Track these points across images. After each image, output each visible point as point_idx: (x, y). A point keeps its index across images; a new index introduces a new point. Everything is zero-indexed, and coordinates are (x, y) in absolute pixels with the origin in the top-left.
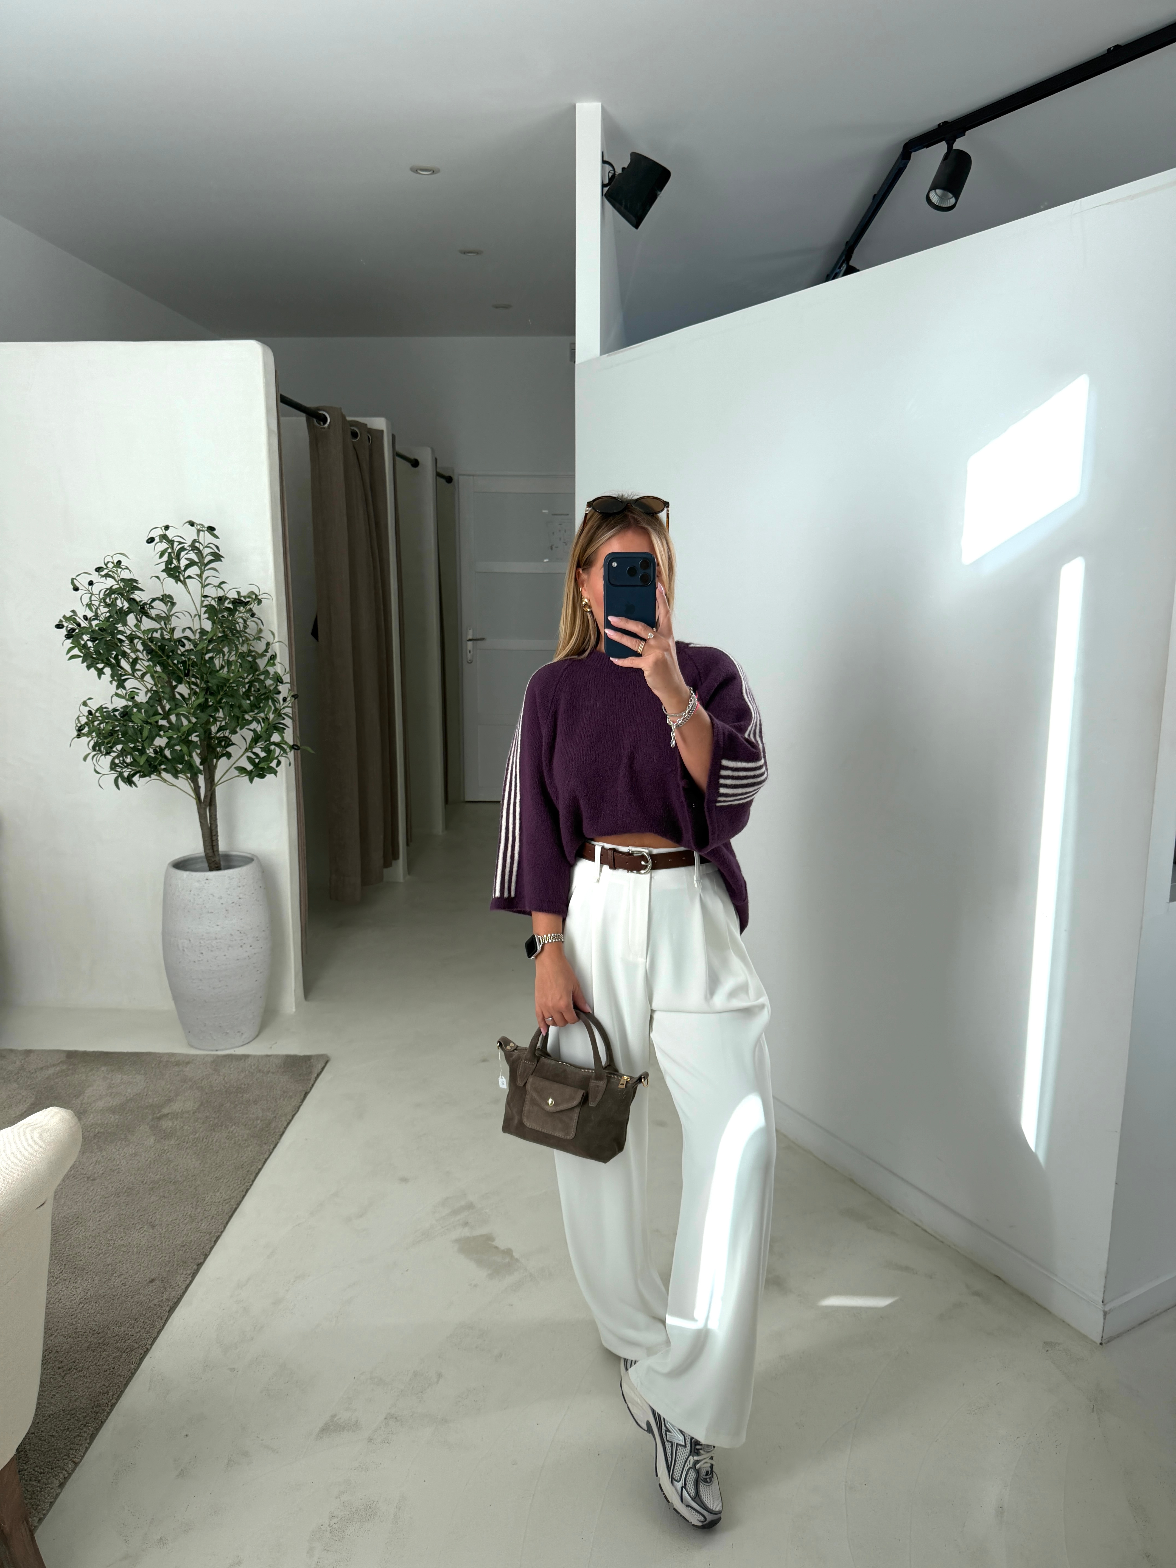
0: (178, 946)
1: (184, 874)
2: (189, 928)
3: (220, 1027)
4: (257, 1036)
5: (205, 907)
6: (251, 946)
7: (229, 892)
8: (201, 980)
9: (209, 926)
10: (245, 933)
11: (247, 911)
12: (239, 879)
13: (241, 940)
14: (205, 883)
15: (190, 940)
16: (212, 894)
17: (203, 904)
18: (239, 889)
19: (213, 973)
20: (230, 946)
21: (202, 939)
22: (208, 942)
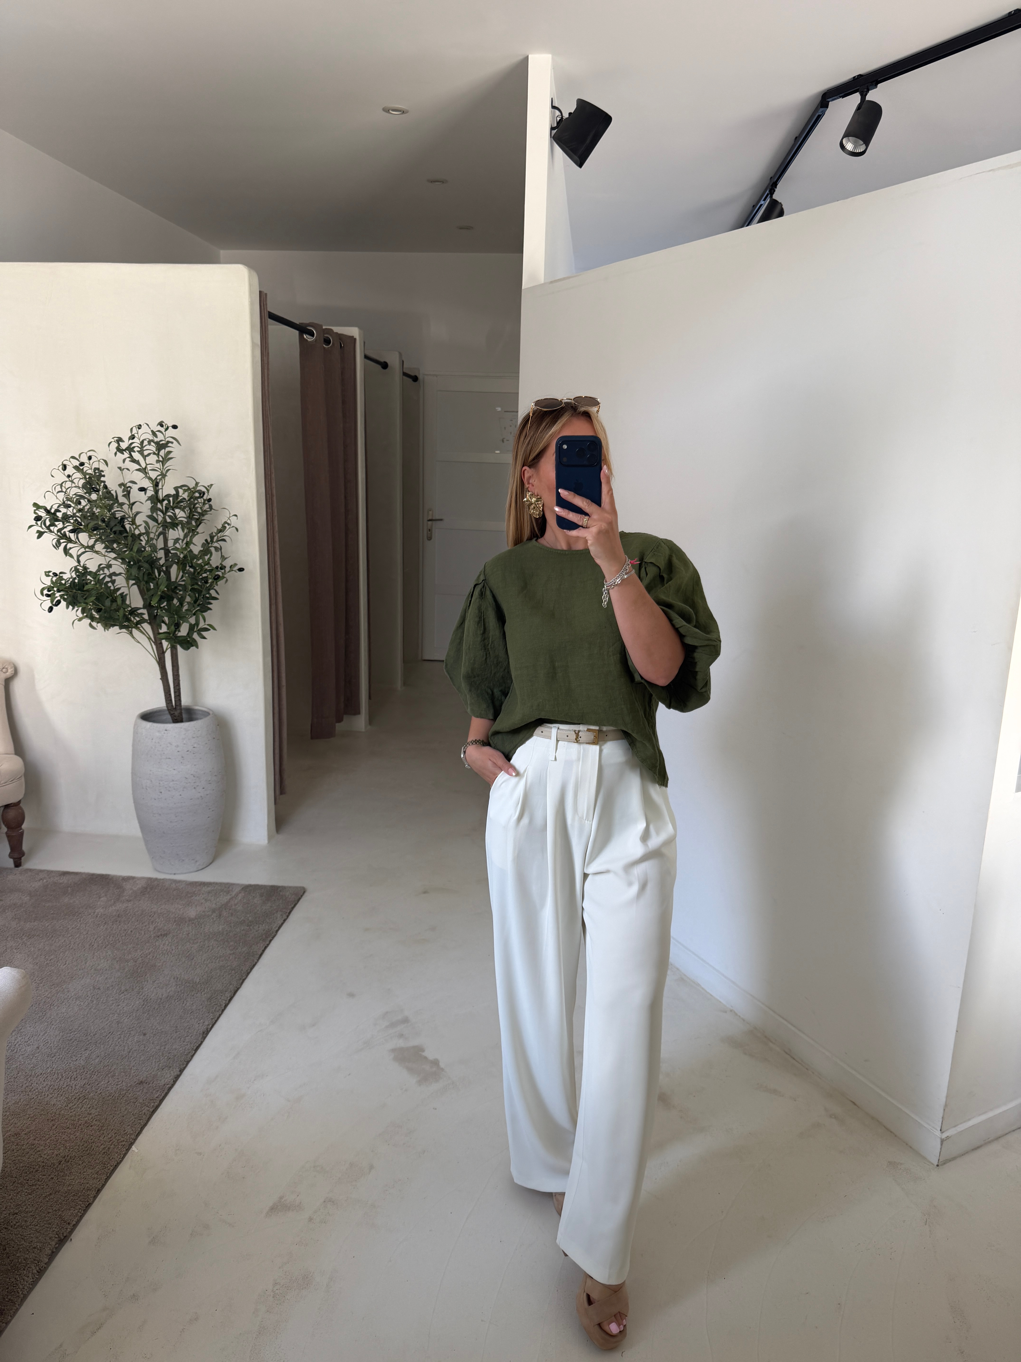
2: (151, 771)
3: (177, 855)
4: (211, 864)
5: (164, 753)
7: (184, 742)
8: (160, 815)
9: (167, 770)
10: (198, 777)
11: (201, 759)
13: (195, 782)
14: (165, 733)
15: (151, 781)
16: (170, 743)
17: (162, 751)
19: (170, 809)
20: (184, 788)
21: (161, 781)
22: (166, 783)
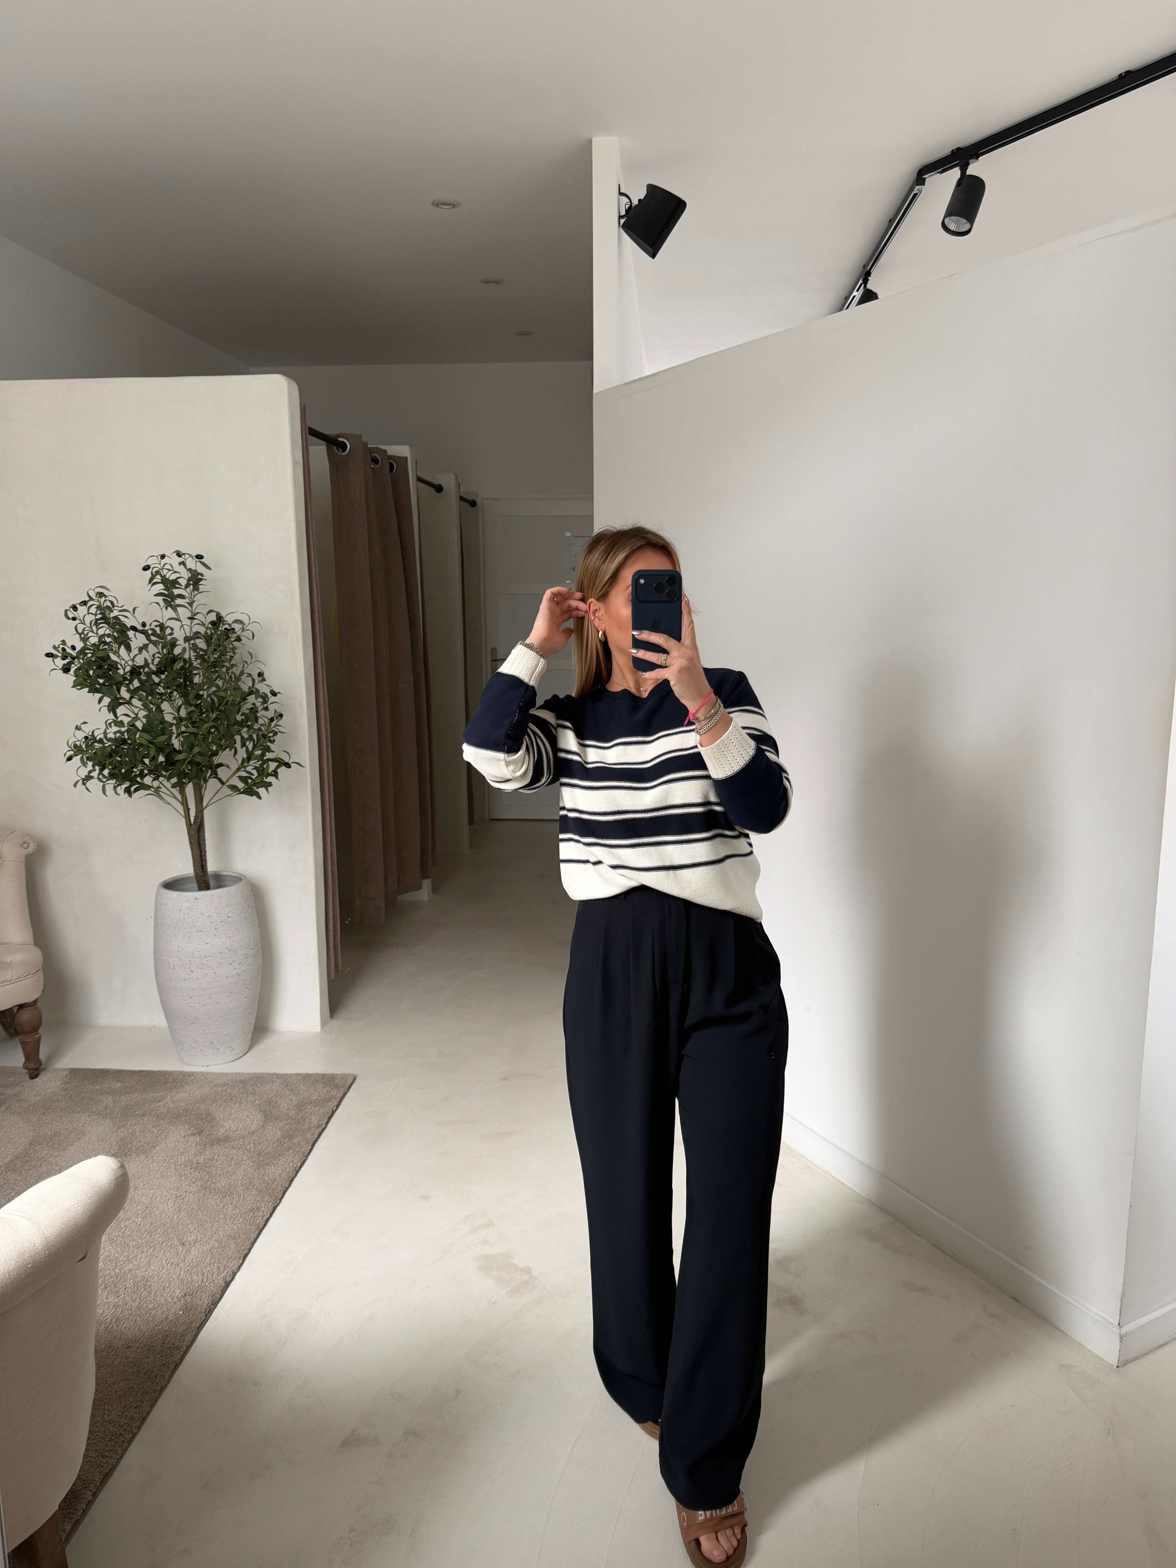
0: (169, 964)
1: (174, 894)
2: (179, 947)
3: (211, 1043)
4: (247, 1052)
5: (195, 926)
6: (240, 964)
7: (218, 912)
8: (191, 997)
9: (198, 944)
10: (234, 951)
11: (236, 929)
12: (228, 898)
13: (230, 957)
14: (195, 902)
15: (180, 959)
16: (201, 913)
17: (193, 923)
18: (228, 907)
19: (203, 990)
20: (219, 964)
21: (193, 957)
22: (198, 960)
